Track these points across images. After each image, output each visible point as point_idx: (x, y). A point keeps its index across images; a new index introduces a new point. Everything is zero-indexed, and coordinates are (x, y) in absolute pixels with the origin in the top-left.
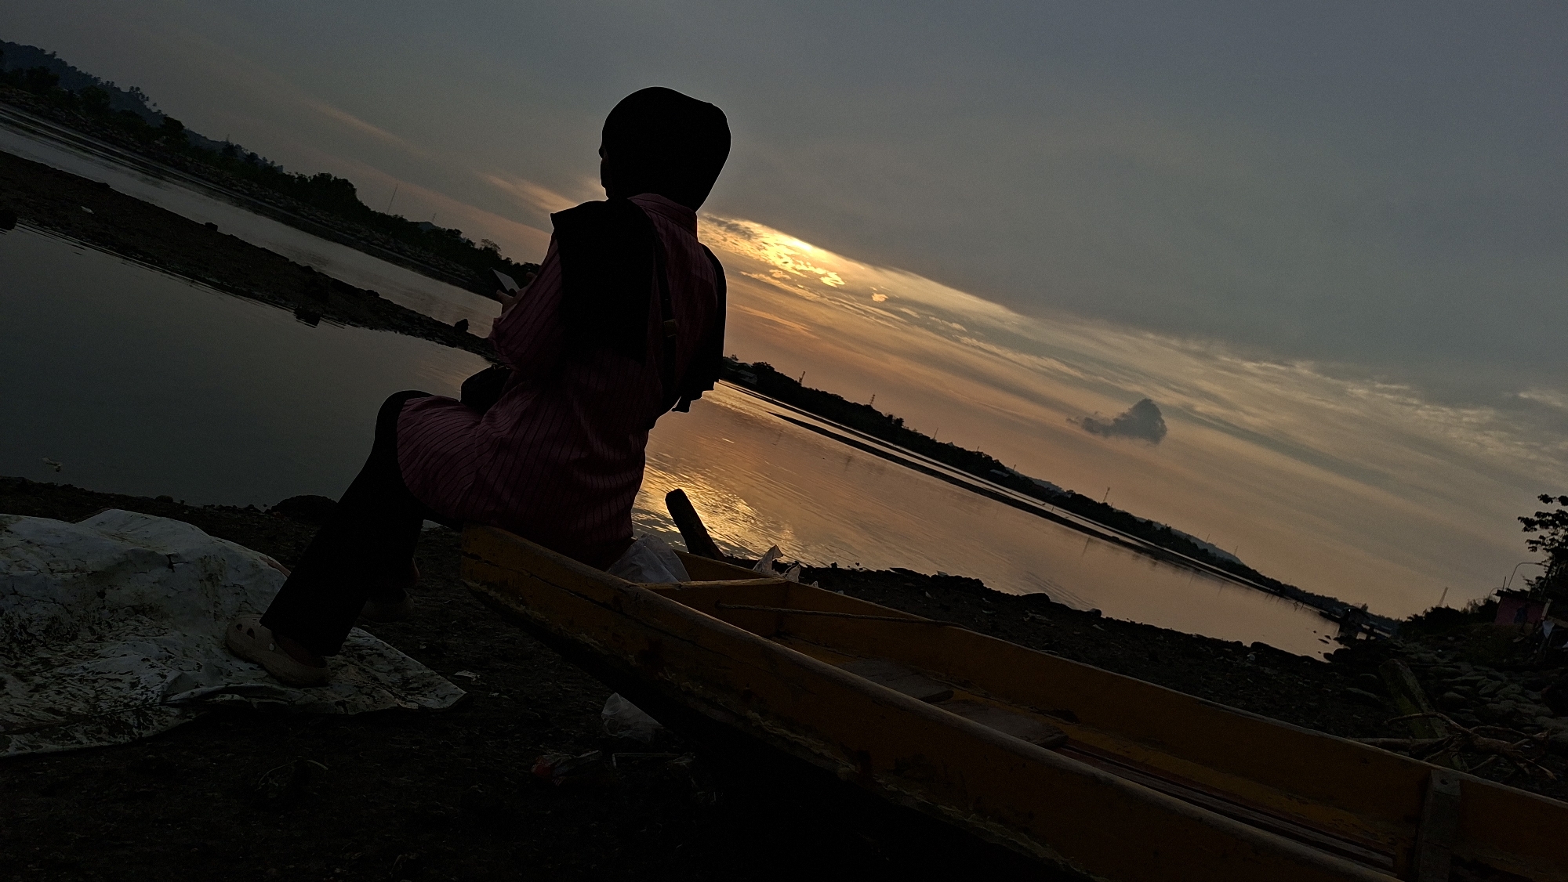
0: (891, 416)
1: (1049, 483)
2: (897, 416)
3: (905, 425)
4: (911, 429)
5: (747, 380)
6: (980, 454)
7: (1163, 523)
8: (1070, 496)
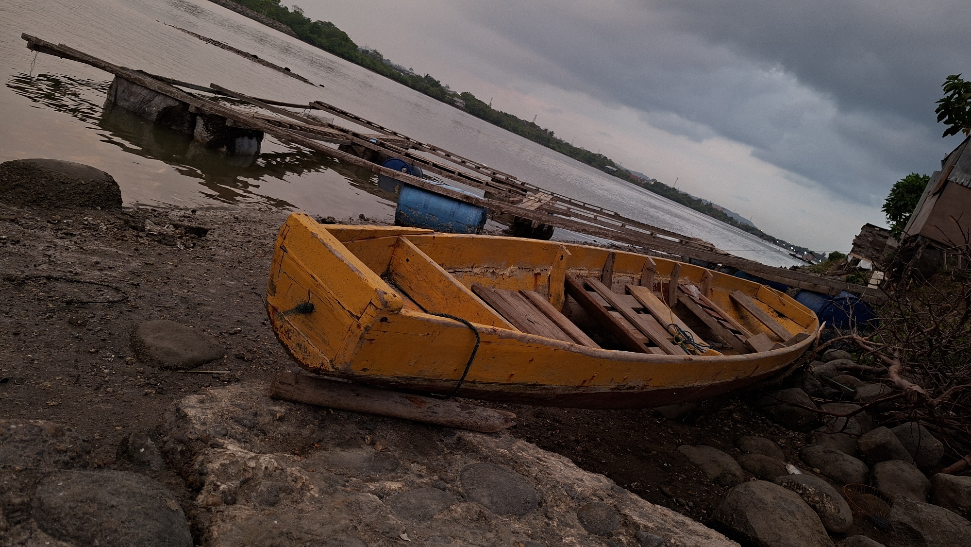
0: (546, 130)
1: (642, 174)
2: (550, 130)
3: (555, 135)
4: (558, 138)
5: (458, 104)
6: (600, 155)
7: (709, 201)
8: (653, 183)
